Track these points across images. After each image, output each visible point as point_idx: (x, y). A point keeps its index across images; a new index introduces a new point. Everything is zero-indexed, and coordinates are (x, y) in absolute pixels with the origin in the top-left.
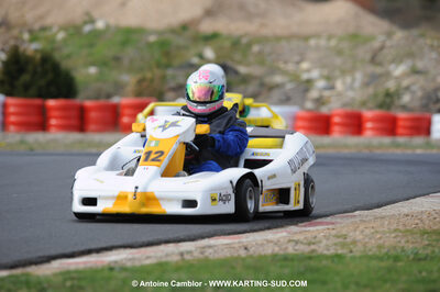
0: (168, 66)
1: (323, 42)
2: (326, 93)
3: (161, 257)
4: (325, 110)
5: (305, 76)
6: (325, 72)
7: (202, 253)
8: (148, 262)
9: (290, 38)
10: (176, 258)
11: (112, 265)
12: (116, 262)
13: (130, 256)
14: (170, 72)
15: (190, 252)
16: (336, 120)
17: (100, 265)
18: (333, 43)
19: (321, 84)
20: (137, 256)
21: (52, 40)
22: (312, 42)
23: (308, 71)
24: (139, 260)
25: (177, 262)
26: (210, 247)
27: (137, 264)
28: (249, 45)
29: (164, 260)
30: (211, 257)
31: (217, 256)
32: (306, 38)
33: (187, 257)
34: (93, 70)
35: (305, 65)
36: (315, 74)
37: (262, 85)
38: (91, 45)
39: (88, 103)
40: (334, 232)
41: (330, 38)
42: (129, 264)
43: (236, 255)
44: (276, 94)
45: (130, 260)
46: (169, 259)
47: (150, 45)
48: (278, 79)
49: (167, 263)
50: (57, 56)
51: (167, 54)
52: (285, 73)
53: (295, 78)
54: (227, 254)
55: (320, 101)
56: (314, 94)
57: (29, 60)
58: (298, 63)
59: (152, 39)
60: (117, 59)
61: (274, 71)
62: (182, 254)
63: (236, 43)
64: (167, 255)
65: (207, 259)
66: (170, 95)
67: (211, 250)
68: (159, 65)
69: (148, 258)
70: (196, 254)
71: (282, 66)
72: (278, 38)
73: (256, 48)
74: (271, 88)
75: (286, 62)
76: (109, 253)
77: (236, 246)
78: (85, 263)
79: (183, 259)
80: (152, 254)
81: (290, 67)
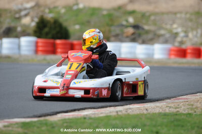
0: (112, 25)
1: (183, 15)
2: (185, 39)
3: (108, 113)
4: (184, 47)
5: (175, 31)
6: (184, 29)
7: (126, 112)
8: (102, 115)
9: (168, 13)
10: (114, 114)
11: (85, 116)
12: (87, 115)
13: (93, 113)
14: (113, 28)
15: (121, 111)
16: (189, 51)
17: (79, 117)
18: (188, 16)
19: (182, 34)
20: (96, 112)
21: (59, 13)
22: (178, 15)
23: (176, 28)
24: (98, 114)
25: (115, 116)
26: (130, 109)
27: (97, 116)
28: (149, 16)
29: (109, 114)
30: (131, 113)
31: (133, 113)
32: (175, 14)
33: (120, 113)
34: (77, 27)
35: (175, 26)
36: (179, 30)
37: (155, 34)
38: (77, 15)
39: (75, 42)
40: (187, 103)
41: (186, 13)
42: (93, 116)
43: (142, 113)
44: (161, 39)
45: (93, 114)
46: (111, 114)
47: (104, 16)
48: (162, 32)
49: (110, 116)
50: (61, 20)
51: (112, 20)
52: (166, 29)
53: (170, 31)
54: (138, 112)
55: (182, 43)
56: (179, 39)
57: (48, 22)
58: (172, 25)
59: (105, 13)
60: (89, 22)
61: (160, 28)
62: (117, 112)
63: (143, 15)
64: (110, 112)
65: (129, 114)
66: (112, 39)
67: (130, 110)
68: (108, 25)
69: (102, 113)
70: (124, 112)
71: (164, 26)
72: (163, 13)
73: (152, 18)
74: (159, 36)
75: (166, 24)
76: (84, 111)
77: (142, 108)
78: (73, 115)
79: (118, 114)
80: (104, 112)
81: (168, 27)
